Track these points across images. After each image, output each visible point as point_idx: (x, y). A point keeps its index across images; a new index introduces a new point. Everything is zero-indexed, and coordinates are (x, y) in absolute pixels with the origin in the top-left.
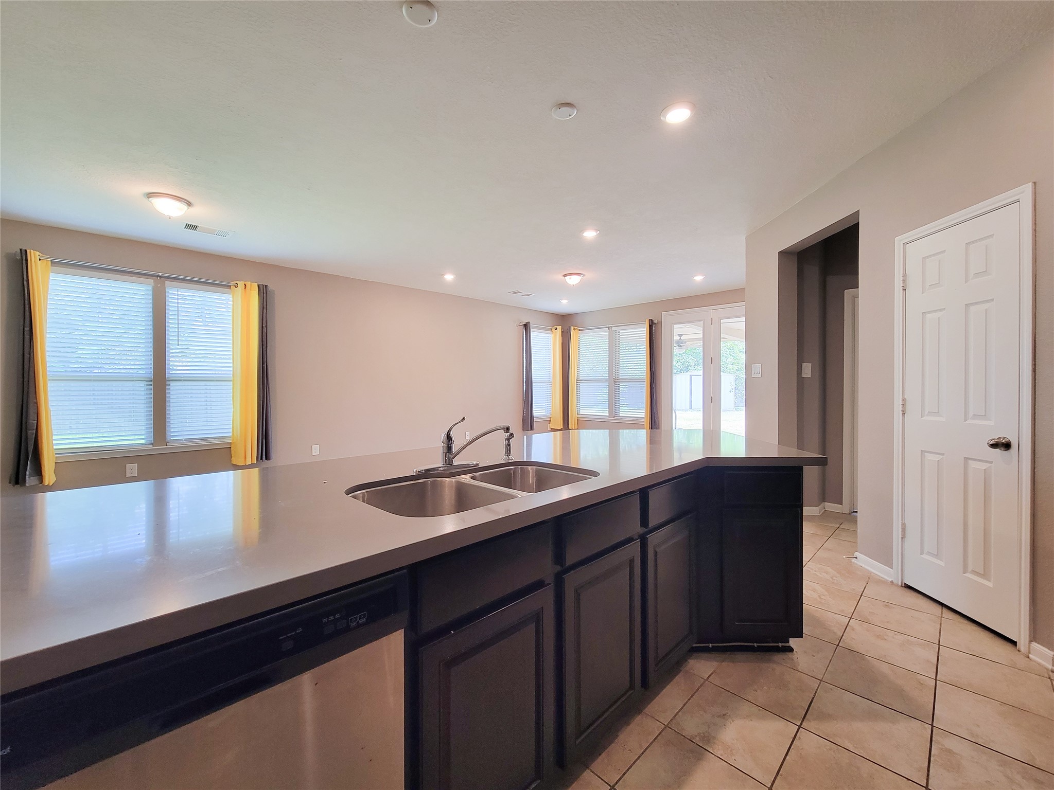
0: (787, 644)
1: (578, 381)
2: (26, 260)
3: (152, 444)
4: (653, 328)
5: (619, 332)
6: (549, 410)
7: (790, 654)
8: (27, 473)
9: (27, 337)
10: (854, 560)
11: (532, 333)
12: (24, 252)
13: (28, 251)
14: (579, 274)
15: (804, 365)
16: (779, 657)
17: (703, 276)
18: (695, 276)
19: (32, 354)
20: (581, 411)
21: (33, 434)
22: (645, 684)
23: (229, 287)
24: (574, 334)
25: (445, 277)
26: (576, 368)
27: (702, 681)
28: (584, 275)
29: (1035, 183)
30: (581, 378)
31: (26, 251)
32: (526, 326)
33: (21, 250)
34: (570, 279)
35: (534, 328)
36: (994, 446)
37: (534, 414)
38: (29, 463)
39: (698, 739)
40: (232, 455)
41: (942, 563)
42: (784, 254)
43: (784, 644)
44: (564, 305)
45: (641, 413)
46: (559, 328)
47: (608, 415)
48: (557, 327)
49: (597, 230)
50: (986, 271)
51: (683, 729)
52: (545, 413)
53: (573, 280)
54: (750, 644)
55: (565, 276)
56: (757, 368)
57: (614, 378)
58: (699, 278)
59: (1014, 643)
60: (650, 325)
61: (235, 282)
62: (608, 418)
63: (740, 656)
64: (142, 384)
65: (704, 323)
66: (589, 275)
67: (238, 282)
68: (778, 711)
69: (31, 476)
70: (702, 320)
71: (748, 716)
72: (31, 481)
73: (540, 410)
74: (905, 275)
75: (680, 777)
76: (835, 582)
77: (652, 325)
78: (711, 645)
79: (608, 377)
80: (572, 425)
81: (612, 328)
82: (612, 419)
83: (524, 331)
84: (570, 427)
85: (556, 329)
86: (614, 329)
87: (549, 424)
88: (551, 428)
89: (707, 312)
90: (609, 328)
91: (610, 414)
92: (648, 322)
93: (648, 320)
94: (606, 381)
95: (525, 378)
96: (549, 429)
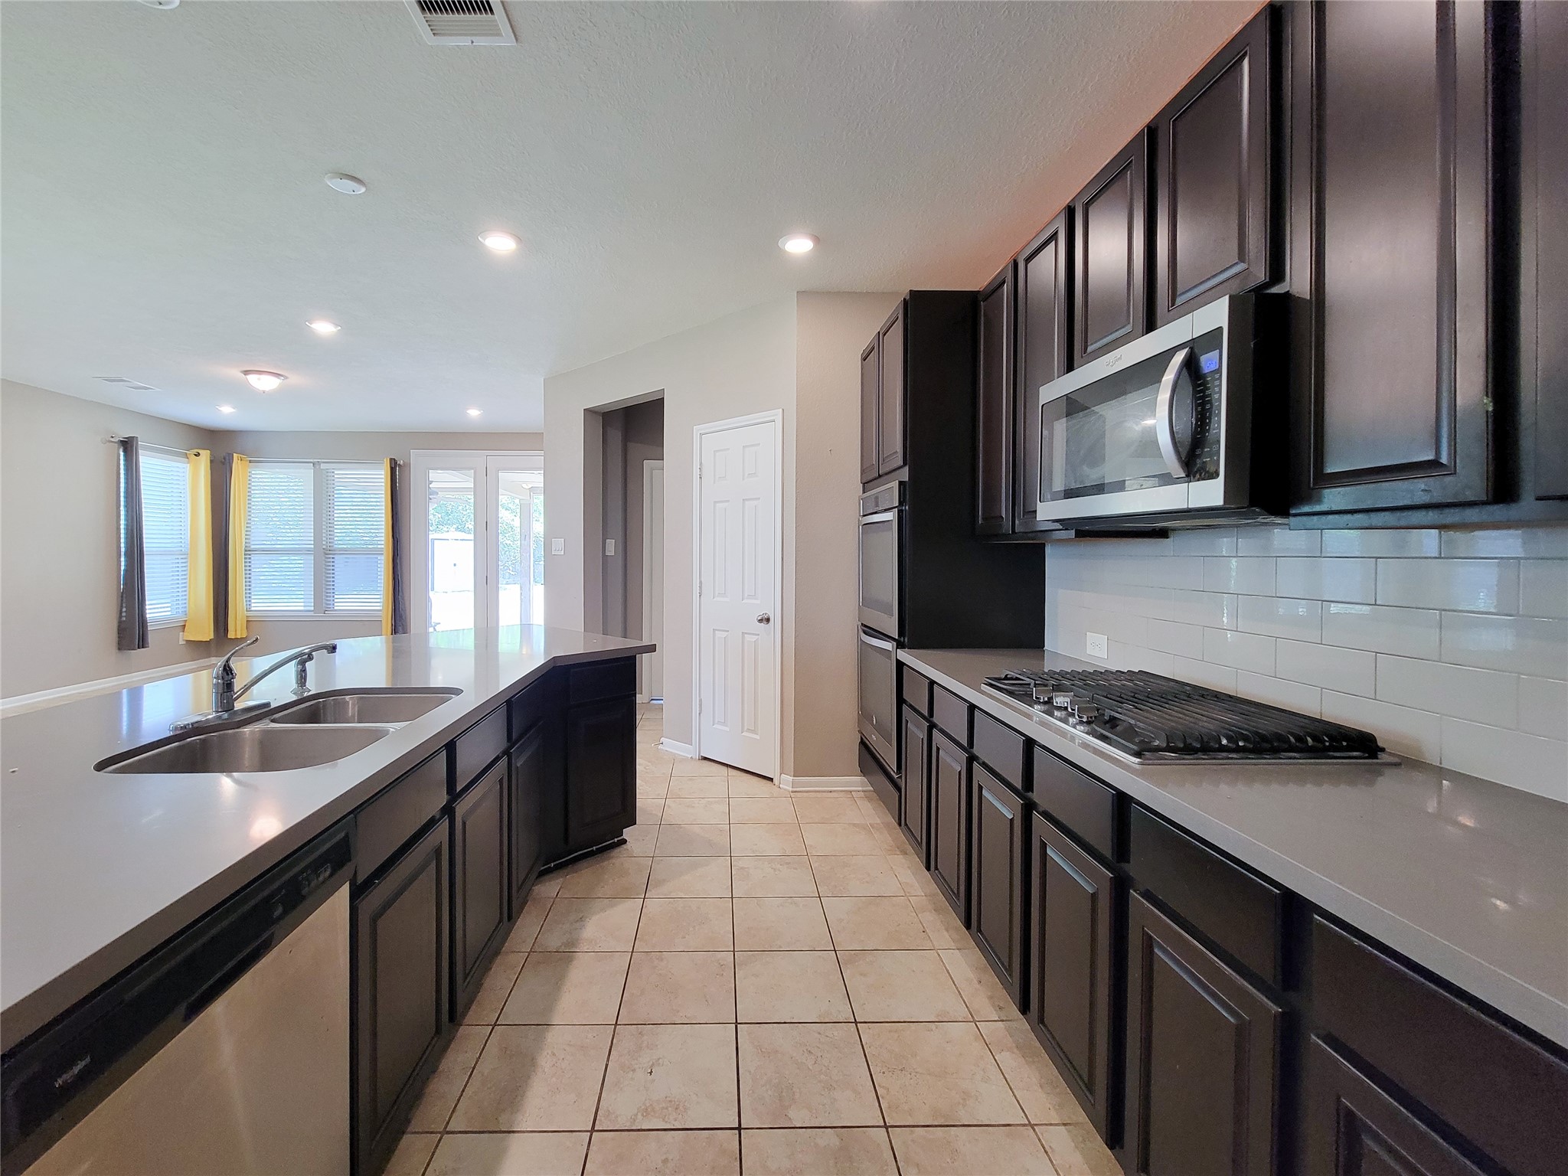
0: (622, 837)
1: (248, 551)
4: (396, 471)
5: (333, 472)
6: (180, 606)
7: (624, 846)
10: (660, 747)
11: (142, 459)
14: (278, 375)
15: (608, 540)
16: (617, 850)
17: (480, 410)
18: (468, 409)
20: (253, 605)
22: (510, 918)
24: (238, 465)
26: (244, 529)
27: (552, 900)
28: (286, 378)
29: (783, 410)
30: (253, 547)
32: (128, 445)
34: (259, 379)
35: (146, 448)
36: (761, 621)
37: (148, 616)
39: (563, 947)
41: (727, 729)
42: (589, 412)
43: (620, 838)
44: (225, 414)
45: (375, 600)
46: (205, 454)
47: (312, 608)
48: (200, 451)
49: (337, 325)
50: (755, 473)
51: (546, 947)
52: (169, 613)
53: (265, 383)
54: (589, 850)
55: (246, 373)
56: (558, 544)
57: (324, 547)
58: (474, 413)
59: (771, 780)
60: (392, 468)
62: (312, 614)
63: (584, 863)
65: (475, 473)
66: (295, 379)
68: (625, 895)
70: (472, 469)
71: (603, 910)
73: (158, 608)
74: (701, 464)
75: (557, 983)
76: (648, 771)
77: (394, 466)
78: (552, 865)
79: (312, 546)
80: (236, 628)
81: (322, 464)
82: (320, 616)
83: (122, 454)
84: (231, 635)
85: (198, 455)
86: (323, 466)
87: (181, 633)
88: (187, 641)
89: (478, 458)
90: (314, 464)
91: (316, 608)
92: (387, 461)
93: (389, 459)
94: (307, 552)
95: (123, 545)
96: (182, 642)
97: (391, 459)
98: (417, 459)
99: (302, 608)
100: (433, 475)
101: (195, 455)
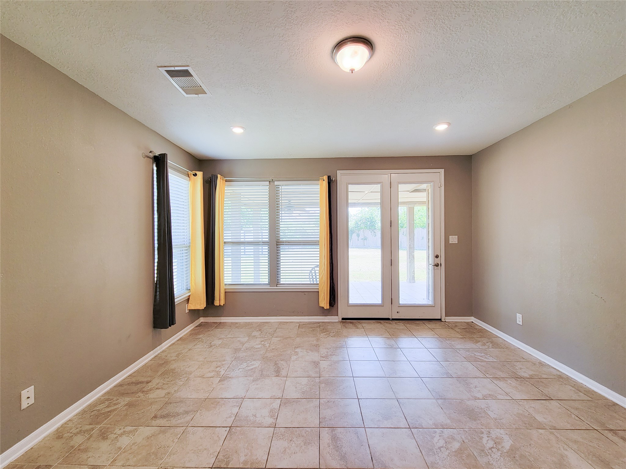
11: (169, 173)
24: (220, 182)
32: (159, 160)
46: (200, 174)
47: (267, 283)
48: (198, 173)
57: (275, 240)
62: (268, 287)
65: (382, 186)
70: (381, 184)
77: (330, 182)
79: (268, 239)
80: (220, 300)
82: (274, 288)
83: (155, 166)
84: (217, 303)
85: (195, 175)
86: (276, 183)
87: (187, 305)
88: (190, 310)
89: (385, 175)
90: (270, 182)
91: (270, 283)
92: (326, 178)
93: (327, 176)
94: (264, 243)
95: (156, 242)
96: (187, 311)
97: (329, 177)
98: (342, 176)
99: (259, 283)
100: (351, 188)
101: (194, 175)
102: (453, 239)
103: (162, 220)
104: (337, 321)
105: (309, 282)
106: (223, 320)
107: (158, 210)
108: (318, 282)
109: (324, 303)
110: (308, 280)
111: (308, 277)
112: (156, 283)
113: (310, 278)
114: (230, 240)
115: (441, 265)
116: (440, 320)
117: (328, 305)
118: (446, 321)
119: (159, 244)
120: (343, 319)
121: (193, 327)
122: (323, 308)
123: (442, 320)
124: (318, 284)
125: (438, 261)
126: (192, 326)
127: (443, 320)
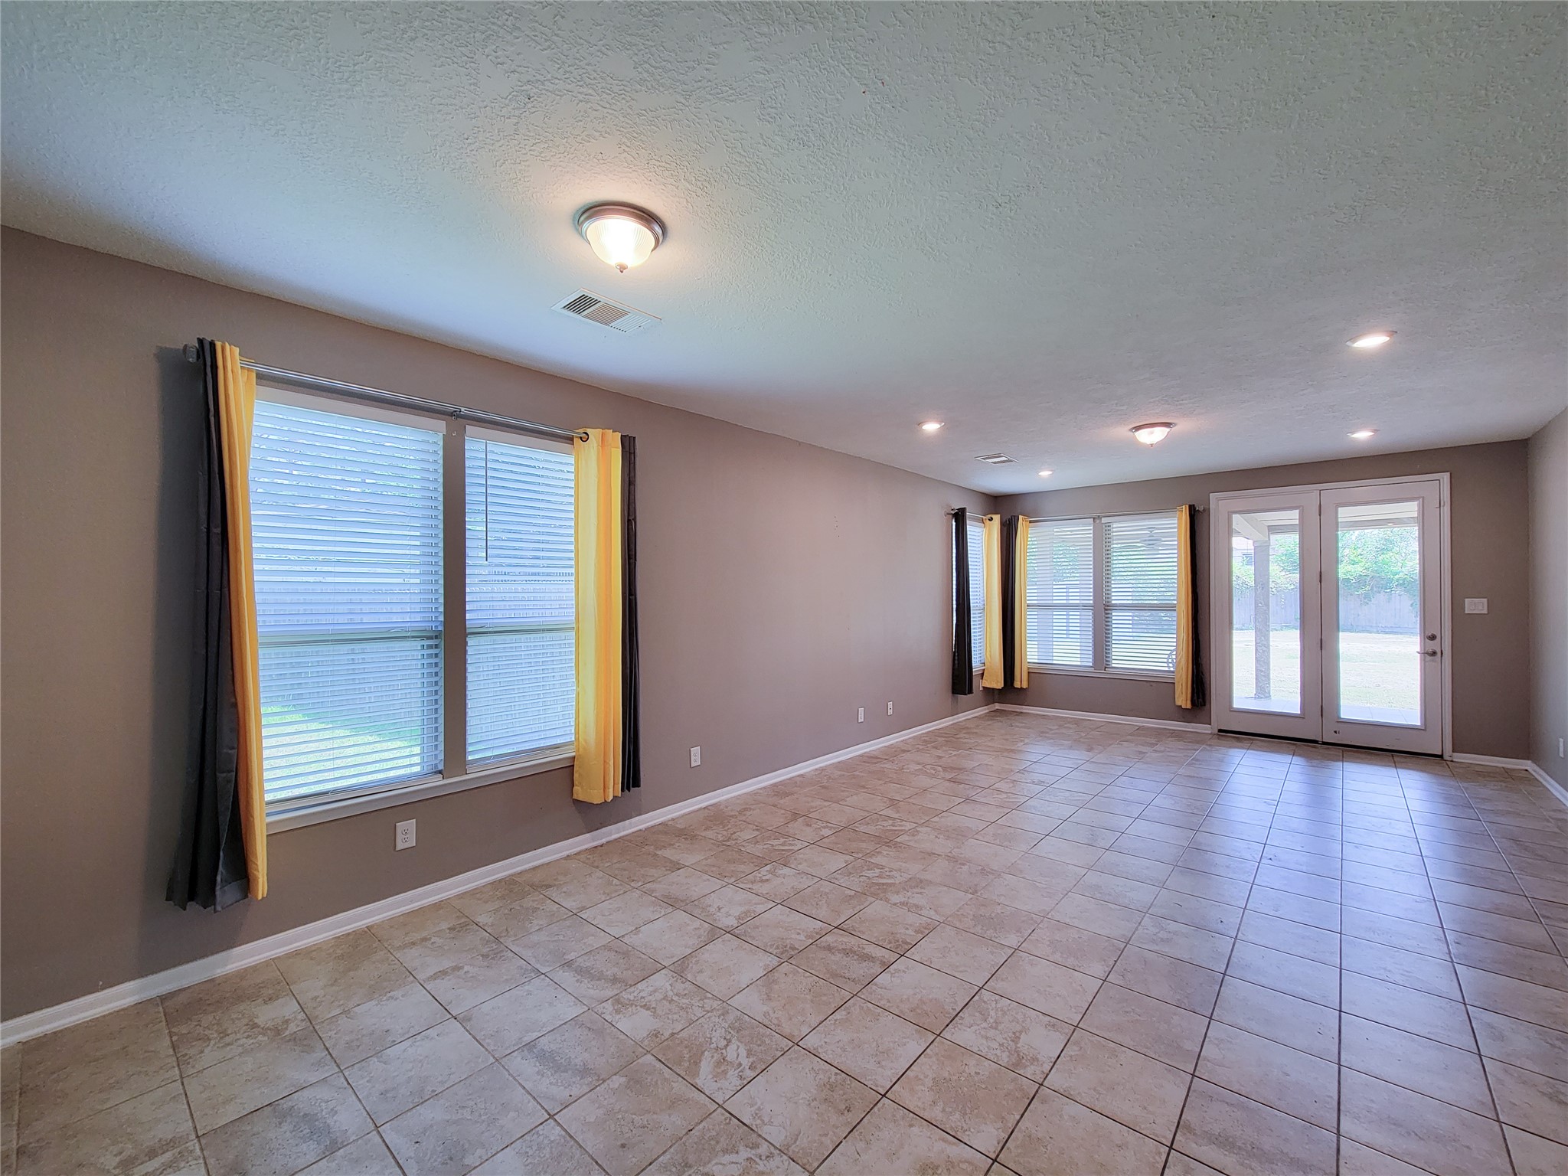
2: (214, 367)
3: (440, 772)
5: (1115, 526)
8: (219, 878)
9: (217, 548)
12: (207, 347)
13: (218, 345)
17: (1372, 432)
18: (1359, 431)
19: (226, 590)
21: (229, 781)
23: (570, 440)
24: (1022, 527)
25: (923, 427)
26: (1024, 586)
31: (212, 345)
33: (201, 341)
38: (221, 854)
40: (576, 782)
46: (997, 518)
47: (1091, 664)
48: (994, 516)
53: (1153, 436)
55: (1138, 428)
57: (1104, 602)
58: (1363, 435)
60: (1191, 516)
61: (581, 431)
62: (1092, 670)
64: (418, 644)
65: (1301, 513)
67: (589, 431)
69: (226, 882)
70: (1296, 508)
72: (226, 894)
77: (1194, 514)
79: (1091, 602)
80: (1021, 681)
81: (1103, 519)
82: (1101, 673)
83: (954, 523)
84: (1017, 685)
85: (991, 519)
86: (1104, 520)
87: (981, 681)
88: (984, 687)
89: (1309, 494)
90: (1094, 518)
91: (1095, 664)
92: (1185, 510)
93: (1188, 506)
94: (1085, 607)
95: (954, 602)
96: (981, 689)
97: (1190, 506)
98: (1218, 504)
99: (1079, 663)
100: (1238, 518)
101: (989, 519)
102: (1476, 606)
103: (961, 578)
104: (1210, 732)
105: (1167, 669)
106: (1025, 709)
107: (956, 569)
108: (1172, 669)
109: (1183, 699)
110: (1166, 665)
111: (1165, 660)
112: (954, 653)
113: (1167, 662)
114: (1036, 602)
115: (1442, 654)
116: (1441, 756)
117: (1189, 702)
118: (1454, 760)
119: (957, 605)
120: (1220, 731)
121: (987, 711)
122: (1181, 706)
123: (1444, 756)
124: (1173, 672)
125: (1434, 645)
126: (985, 709)
127: (1446, 757)
